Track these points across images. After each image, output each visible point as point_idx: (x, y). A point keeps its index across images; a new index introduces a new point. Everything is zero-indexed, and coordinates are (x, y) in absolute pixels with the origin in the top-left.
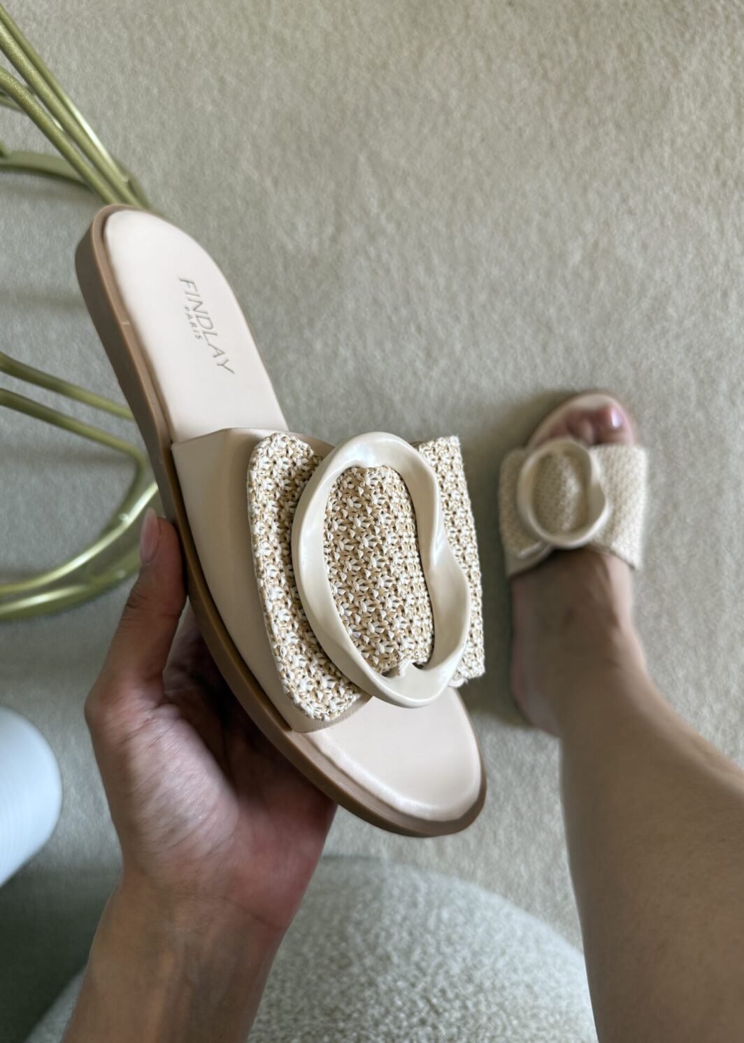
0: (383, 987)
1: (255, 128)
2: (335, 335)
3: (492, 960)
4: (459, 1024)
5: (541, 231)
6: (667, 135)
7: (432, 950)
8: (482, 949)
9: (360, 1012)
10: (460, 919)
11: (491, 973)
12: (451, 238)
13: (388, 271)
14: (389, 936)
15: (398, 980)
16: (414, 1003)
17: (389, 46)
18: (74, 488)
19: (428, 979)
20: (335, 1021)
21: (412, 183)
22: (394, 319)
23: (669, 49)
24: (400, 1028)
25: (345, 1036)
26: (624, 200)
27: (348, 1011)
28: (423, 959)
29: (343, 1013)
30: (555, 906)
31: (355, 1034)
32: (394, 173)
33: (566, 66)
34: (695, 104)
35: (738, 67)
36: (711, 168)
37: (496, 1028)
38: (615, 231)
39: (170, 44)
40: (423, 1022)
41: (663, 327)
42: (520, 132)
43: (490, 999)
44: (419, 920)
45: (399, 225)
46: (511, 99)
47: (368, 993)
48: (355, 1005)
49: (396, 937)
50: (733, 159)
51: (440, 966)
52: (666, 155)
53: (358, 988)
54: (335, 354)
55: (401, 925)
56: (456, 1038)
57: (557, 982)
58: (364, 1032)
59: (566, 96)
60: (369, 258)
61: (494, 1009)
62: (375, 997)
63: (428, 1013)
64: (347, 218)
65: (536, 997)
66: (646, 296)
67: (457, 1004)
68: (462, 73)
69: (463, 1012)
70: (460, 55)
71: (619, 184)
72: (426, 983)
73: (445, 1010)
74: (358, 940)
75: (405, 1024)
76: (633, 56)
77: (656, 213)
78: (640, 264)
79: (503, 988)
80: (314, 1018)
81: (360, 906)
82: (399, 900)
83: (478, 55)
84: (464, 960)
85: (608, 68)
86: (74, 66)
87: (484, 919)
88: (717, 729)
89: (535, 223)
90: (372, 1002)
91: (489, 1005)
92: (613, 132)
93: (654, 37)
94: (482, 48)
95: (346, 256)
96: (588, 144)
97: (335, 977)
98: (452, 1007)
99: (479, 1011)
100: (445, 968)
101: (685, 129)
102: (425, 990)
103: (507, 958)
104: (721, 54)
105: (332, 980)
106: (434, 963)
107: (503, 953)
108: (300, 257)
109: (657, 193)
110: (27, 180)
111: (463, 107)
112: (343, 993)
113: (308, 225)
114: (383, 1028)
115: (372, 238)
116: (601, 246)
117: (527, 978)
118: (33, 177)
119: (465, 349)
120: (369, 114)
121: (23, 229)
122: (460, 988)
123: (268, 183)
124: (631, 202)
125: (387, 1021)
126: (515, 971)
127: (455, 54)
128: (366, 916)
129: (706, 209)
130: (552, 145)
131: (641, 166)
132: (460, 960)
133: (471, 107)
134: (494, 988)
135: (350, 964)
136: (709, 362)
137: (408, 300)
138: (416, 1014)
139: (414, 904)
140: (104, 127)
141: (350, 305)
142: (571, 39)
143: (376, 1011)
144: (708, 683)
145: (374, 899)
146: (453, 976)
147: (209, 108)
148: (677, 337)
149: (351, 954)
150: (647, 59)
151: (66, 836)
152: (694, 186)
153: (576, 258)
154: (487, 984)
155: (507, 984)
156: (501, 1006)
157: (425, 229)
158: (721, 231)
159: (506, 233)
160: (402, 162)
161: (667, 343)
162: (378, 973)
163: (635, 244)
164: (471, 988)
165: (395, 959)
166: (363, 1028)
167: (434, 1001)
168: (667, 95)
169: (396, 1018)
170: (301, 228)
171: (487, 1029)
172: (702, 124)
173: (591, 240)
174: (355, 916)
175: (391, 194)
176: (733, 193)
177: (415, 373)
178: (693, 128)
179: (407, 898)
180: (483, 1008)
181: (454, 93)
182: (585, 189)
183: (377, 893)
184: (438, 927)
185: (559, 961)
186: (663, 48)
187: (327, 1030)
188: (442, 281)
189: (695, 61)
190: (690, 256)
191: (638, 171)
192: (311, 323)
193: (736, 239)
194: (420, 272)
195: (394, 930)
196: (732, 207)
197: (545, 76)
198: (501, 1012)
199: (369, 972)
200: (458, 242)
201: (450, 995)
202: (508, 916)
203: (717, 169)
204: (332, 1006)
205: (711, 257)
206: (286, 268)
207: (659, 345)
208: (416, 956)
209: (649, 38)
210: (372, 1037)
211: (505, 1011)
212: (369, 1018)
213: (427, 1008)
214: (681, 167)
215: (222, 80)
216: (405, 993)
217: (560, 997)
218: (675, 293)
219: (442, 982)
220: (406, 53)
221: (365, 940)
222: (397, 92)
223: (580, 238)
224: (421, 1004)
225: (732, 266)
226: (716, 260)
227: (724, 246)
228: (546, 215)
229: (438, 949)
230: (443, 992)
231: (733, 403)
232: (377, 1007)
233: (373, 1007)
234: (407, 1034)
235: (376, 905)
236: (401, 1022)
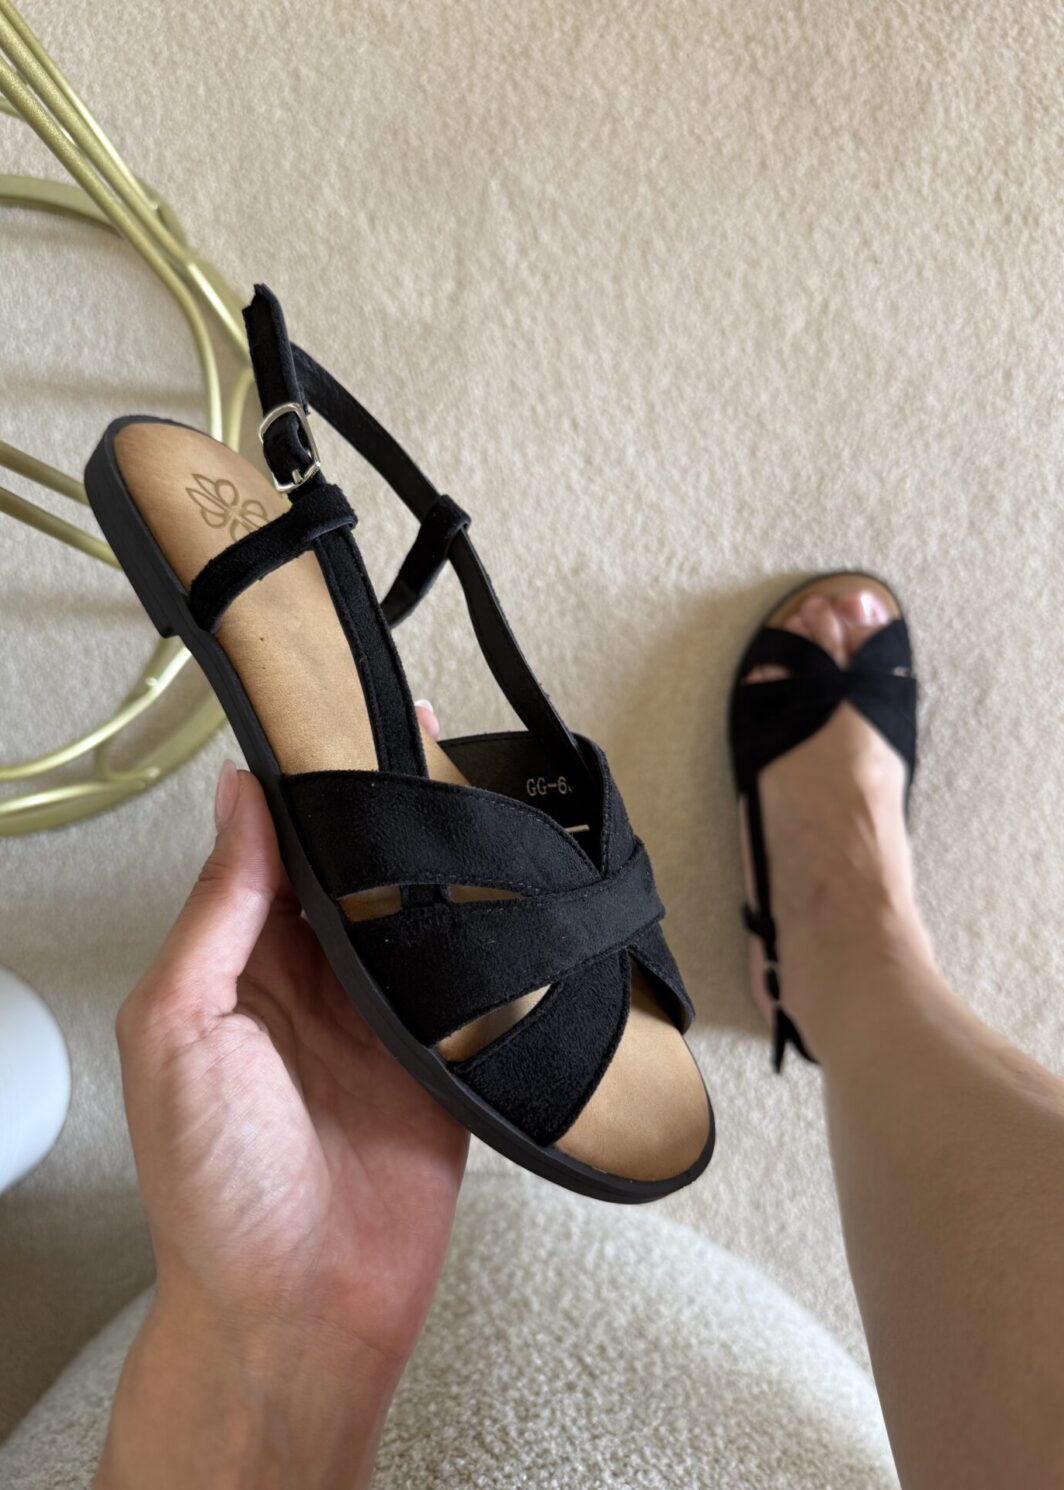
0: (516, 1341)
1: (342, 141)
2: (456, 434)
3: (674, 1310)
4: (622, 1391)
5: (746, 285)
6: (926, 151)
7: (588, 1296)
8: (660, 1296)
9: (482, 1374)
10: (632, 1257)
11: (671, 1327)
12: (620, 297)
13: (530, 343)
14: (529, 1275)
15: (539, 1333)
16: (560, 1362)
17: (533, 26)
18: (87, 651)
19: (582, 1332)
20: (447, 1385)
21: (564, 219)
22: (540, 410)
23: (929, 27)
24: (537, 1394)
25: (459, 1405)
26: (866, 243)
27: (465, 1372)
28: (575, 1307)
29: (459, 1375)
30: (767, 1240)
31: (473, 1402)
32: (540, 205)
33: (783, 52)
34: (966, 105)
35: (1028, 53)
36: (990, 198)
37: (675, 1397)
38: (853, 287)
39: (222, 25)
40: (571, 1387)
41: (921, 422)
42: (718, 147)
43: (669, 1359)
44: (571, 1257)
45: (546, 278)
46: (704, 101)
47: (494, 1349)
48: (476, 1364)
49: (538, 1278)
50: (1021, 185)
51: (598, 1315)
52: (926, 179)
53: (481, 1342)
54: (458, 461)
55: (546, 1263)
56: (616, 1408)
57: (767, 1342)
58: (487, 1399)
59: (783, 95)
60: (504, 326)
61: (674, 1373)
62: (504, 1353)
63: (579, 1376)
64: (474, 269)
65: (735, 1360)
66: (896, 378)
67: (621, 1364)
68: (636, 63)
69: (629, 1375)
70: (634, 37)
71: (858, 219)
72: (578, 1336)
73: (603, 1372)
74: (485, 1280)
75: (545, 1388)
76: (879, 38)
77: (911, 260)
78: (887, 334)
79: (689, 1346)
80: (416, 1380)
81: (488, 1238)
82: (546, 1230)
83: (659, 37)
84: (634, 1309)
85: (843, 56)
86: (86, 56)
87: (664, 1257)
88: (999, 988)
89: (738, 275)
90: (500, 1360)
91: (666, 1367)
92: (850, 147)
93: (909, 11)
94: (665, 28)
95: (471, 322)
96: (816, 163)
97: (448, 1328)
98: (614, 1369)
99: (651, 1375)
100: (606, 1318)
101: (952, 141)
102: (575, 1346)
103: (696, 1308)
104: (1004, 36)
105: (445, 1332)
106: (590, 1312)
107: (691, 1301)
108: (405, 323)
109: (914, 234)
110: (19, 216)
111: (638, 111)
112: (459, 1349)
113: (417, 278)
114: (513, 1394)
115: (508, 298)
116: (833, 307)
117: (723, 1335)
118: (29, 212)
119: (640, 454)
120: (503, 122)
121: (15, 286)
122: (626, 1344)
123: (362, 220)
124: (876, 246)
125: (520, 1384)
126: (707, 1325)
127: (626, 36)
128: (497, 1250)
129: (983, 255)
130: (763, 165)
131: (890, 194)
132: (627, 1308)
133: (648, 111)
134: (675, 1345)
135: (471, 1311)
136: (986, 471)
137: (560, 384)
138: (562, 1376)
139: (568, 1236)
140: (129, 141)
141: (478, 392)
142: (790, 15)
143: (505, 1373)
144: (987, 925)
145: (509, 1227)
146: (615, 1330)
147: (278, 113)
148: (940, 436)
149: (474, 1299)
150: (899, 41)
151: (76, 1143)
152: (965, 222)
153: (796, 324)
154: (666, 1341)
155: (694, 1341)
156: (684, 1369)
157: (582, 283)
158: (1003, 286)
159: (698, 291)
160: (551, 189)
161: (927, 445)
162: (510, 1323)
163: (880, 305)
164: (641, 1345)
165: (536, 1306)
166: (485, 1394)
167: (588, 1360)
168: (928, 93)
169: (533, 1380)
170: (408, 283)
171: (662, 1398)
172: (976, 133)
173: (819, 299)
174: (481, 1249)
175: (536, 238)
176: (1021, 232)
177: (569, 488)
178: (965, 141)
179: (555, 1227)
180: (658, 1370)
181: (625, 92)
182: (811, 227)
183: (515, 1220)
184: (598, 1266)
185: (771, 1316)
186: (921, 26)
187: (434, 1396)
188: (607, 357)
189: (966, 44)
190: (959, 322)
191: (885, 200)
192: (422, 417)
193: (1023, 297)
194: (575, 345)
195: (536, 1268)
196: (1019, 251)
197: (754, 67)
198: (684, 1377)
199: (497, 1322)
200: (630, 302)
201: (612, 1353)
202: (701, 1254)
203: (998, 198)
204: (443, 1366)
205: (988, 321)
206: (386, 338)
207: (914, 448)
208: (566, 1301)
209: (901, 13)
210: (498, 1405)
211: (690, 1376)
212: (494, 1381)
213: (578, 1369)
214: (946, 195)
215: (296, 75)
216: (548, 1349)
217: (770, 1362)
218: (937, 375)
219: (599, 1334)
220: (557, 35)
221: (493, 1281)
222: (544, 90)
223: (803, 296)
224: (569, 1364)
225: (1017, 334)
226: (995, 328)
227: (1008, 306)
228: (754, 264)
229: (598, 1295)
230: (602, 1349)
231: (1021, 530)
232: (507, 1367)
233: (501, 1367)
234: (547, 1403)
235: (512, 1235)
236: (540, 1386)
